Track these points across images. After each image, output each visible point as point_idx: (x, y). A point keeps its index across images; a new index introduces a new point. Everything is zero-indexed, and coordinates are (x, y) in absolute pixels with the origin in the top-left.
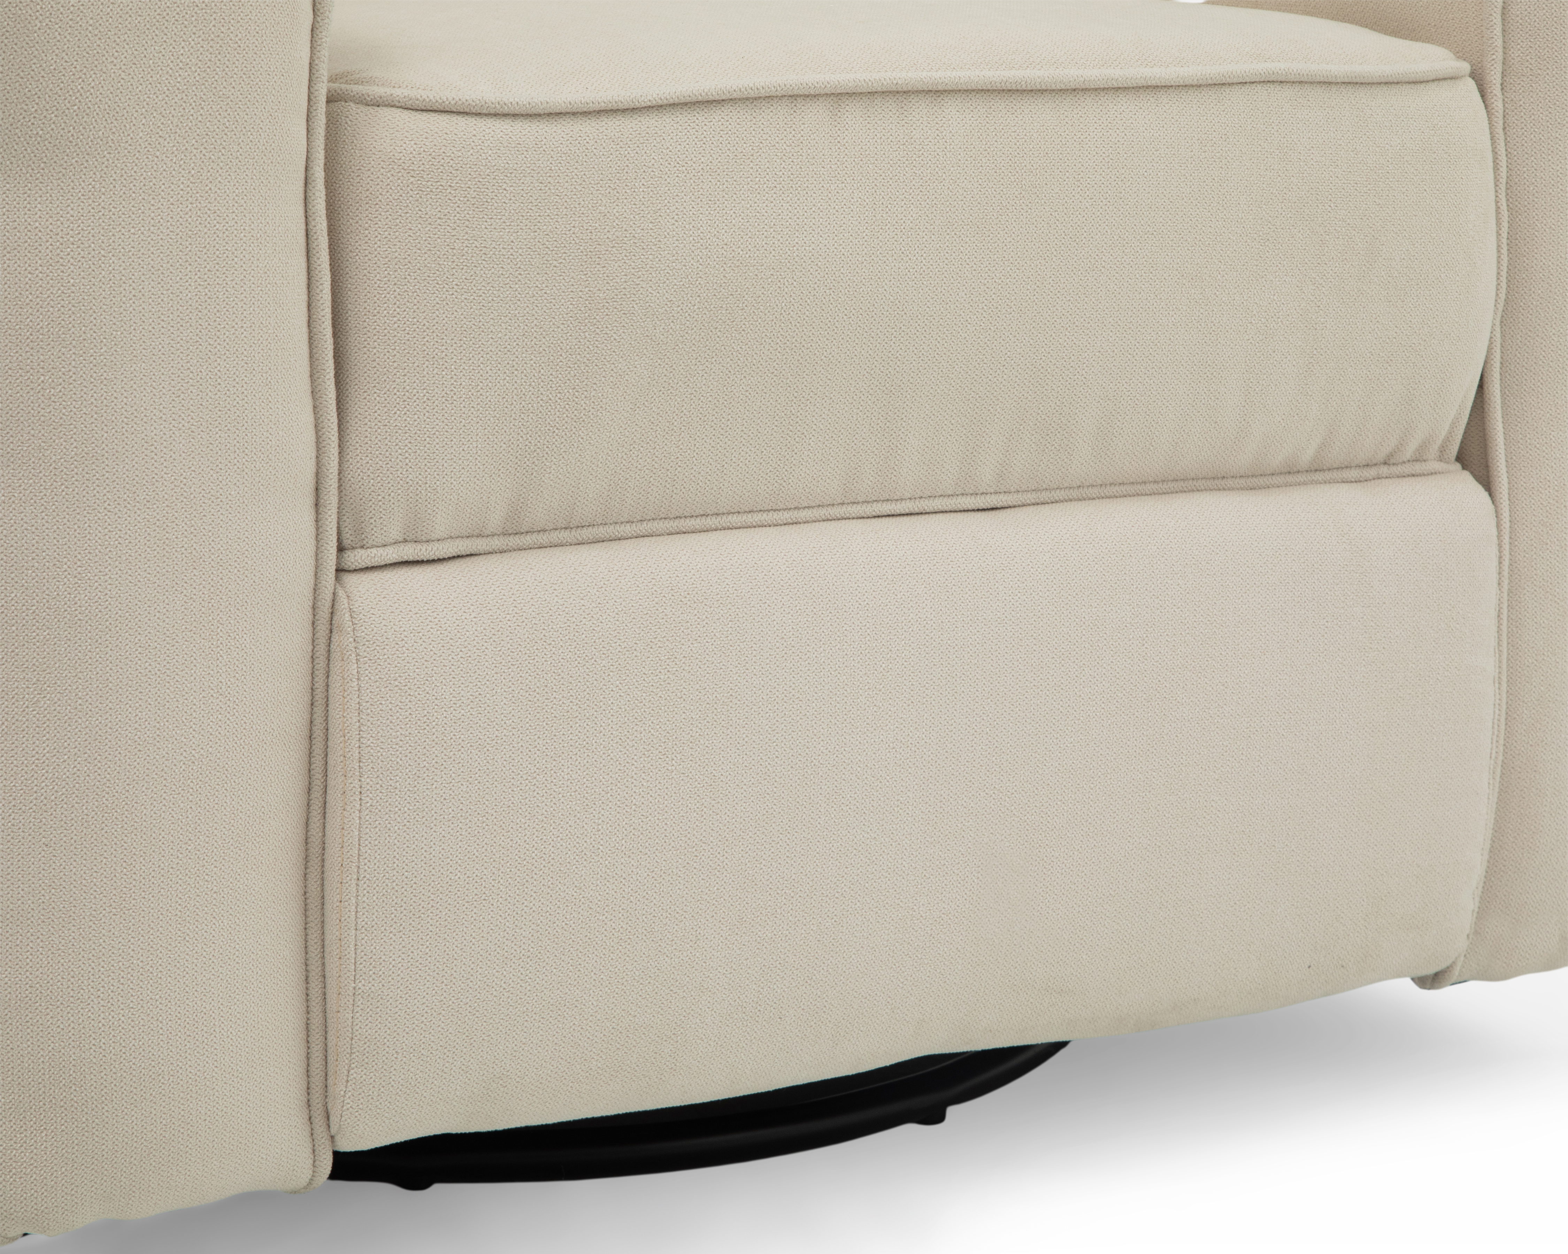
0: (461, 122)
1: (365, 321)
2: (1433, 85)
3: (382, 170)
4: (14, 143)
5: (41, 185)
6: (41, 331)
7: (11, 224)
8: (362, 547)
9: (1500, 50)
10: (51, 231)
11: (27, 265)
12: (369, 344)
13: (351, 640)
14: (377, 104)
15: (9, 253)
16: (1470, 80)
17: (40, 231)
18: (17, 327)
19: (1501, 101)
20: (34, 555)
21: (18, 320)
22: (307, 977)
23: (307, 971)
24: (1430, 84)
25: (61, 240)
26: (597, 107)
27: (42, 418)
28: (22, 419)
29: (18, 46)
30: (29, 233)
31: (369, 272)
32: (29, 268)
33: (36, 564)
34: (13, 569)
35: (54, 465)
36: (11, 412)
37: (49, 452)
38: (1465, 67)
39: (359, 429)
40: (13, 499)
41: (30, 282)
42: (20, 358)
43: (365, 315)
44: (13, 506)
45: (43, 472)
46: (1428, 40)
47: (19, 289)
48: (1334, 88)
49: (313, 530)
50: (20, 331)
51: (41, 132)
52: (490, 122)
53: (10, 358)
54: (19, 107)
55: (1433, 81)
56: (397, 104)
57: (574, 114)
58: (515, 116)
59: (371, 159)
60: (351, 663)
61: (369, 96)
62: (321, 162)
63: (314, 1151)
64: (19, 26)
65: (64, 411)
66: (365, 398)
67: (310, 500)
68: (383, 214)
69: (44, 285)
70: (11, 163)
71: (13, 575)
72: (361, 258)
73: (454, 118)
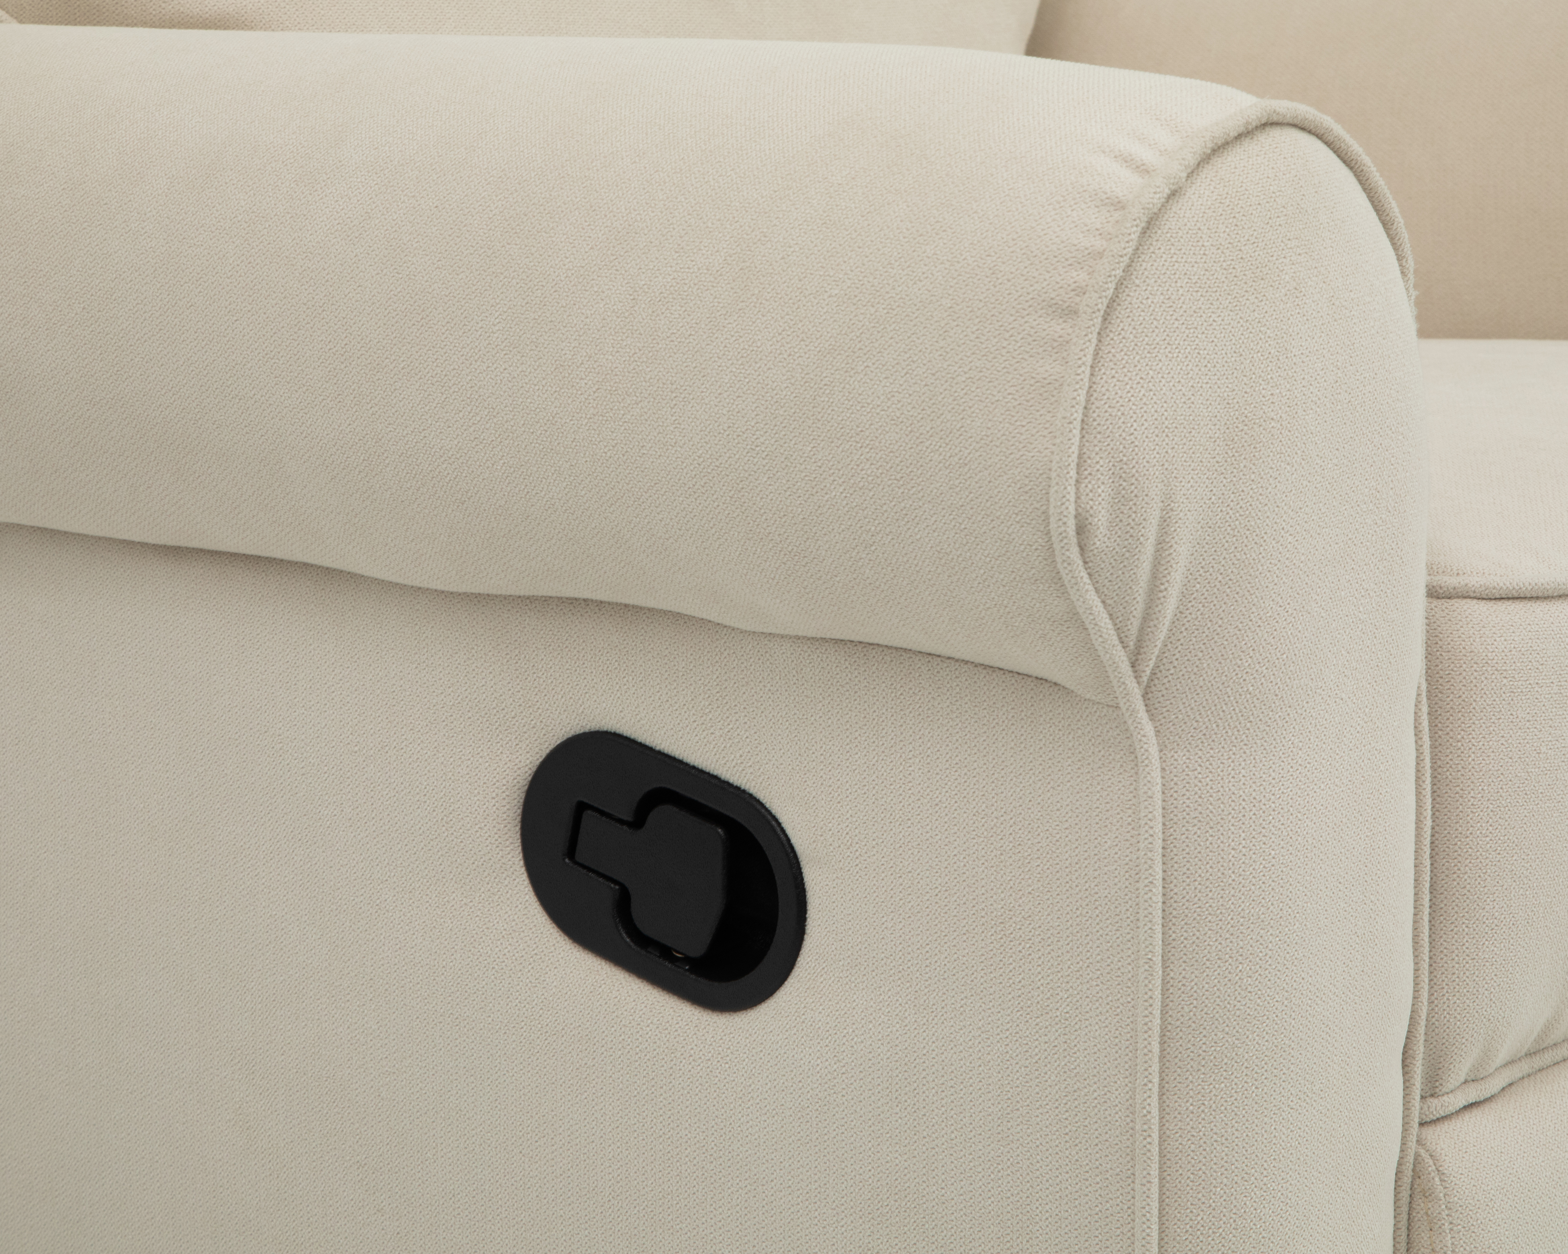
0: (1539, 610)
1: (1456, 844)
3: (1475, 674)
4: (1223, 703)
5: (1245, 747)
6: (1242, 914)
7: (1214, 795)
8: (1433, 1096)
10: (1255, 798)
11: (1230, 840)
12: (1459, 869)
13: (1443, 1207)
14: (1453, 596)
15: (1211, 828)
17: (1244, 800)
18: (1219, 911)
20: (1223, 1169)
21: (1220, 903)
25: (1263, 807)
27: (1238, 1013)
28: (1217, 1015)
29: (1240, 595)
30: (1233, 804)
31: (1462, 790)
32: (1233, 844)
33: (1225, 1180)
34: (1200, 1188)
35: (1246, 1064)
36: (1206, 1009)
37: (1242, 1050)
39: (1446, 965)
40: (1203, 1107)
41: (1233, 859)
42: (1219, 947)
43: (1456, 837)
44: (1203, 1116)
45: (1235, 1074)
47: (1222, 869)
50: (1220, 916)
51: (1251, 689)
53: (1208, 947)
54: (1234, 662)
56: (1472, 595)
59: (1462, 662)
60: (1444, 1234)
61: (1441, 588)
64: (1242, 572)
65: (1259, 1001)
66: (1452, 930)
68: (1477, 722)
69: (1247, 861)
70: (1217, 726)
71: (1200, 1196)
72: (1453, 774)
73: (1529, 604)
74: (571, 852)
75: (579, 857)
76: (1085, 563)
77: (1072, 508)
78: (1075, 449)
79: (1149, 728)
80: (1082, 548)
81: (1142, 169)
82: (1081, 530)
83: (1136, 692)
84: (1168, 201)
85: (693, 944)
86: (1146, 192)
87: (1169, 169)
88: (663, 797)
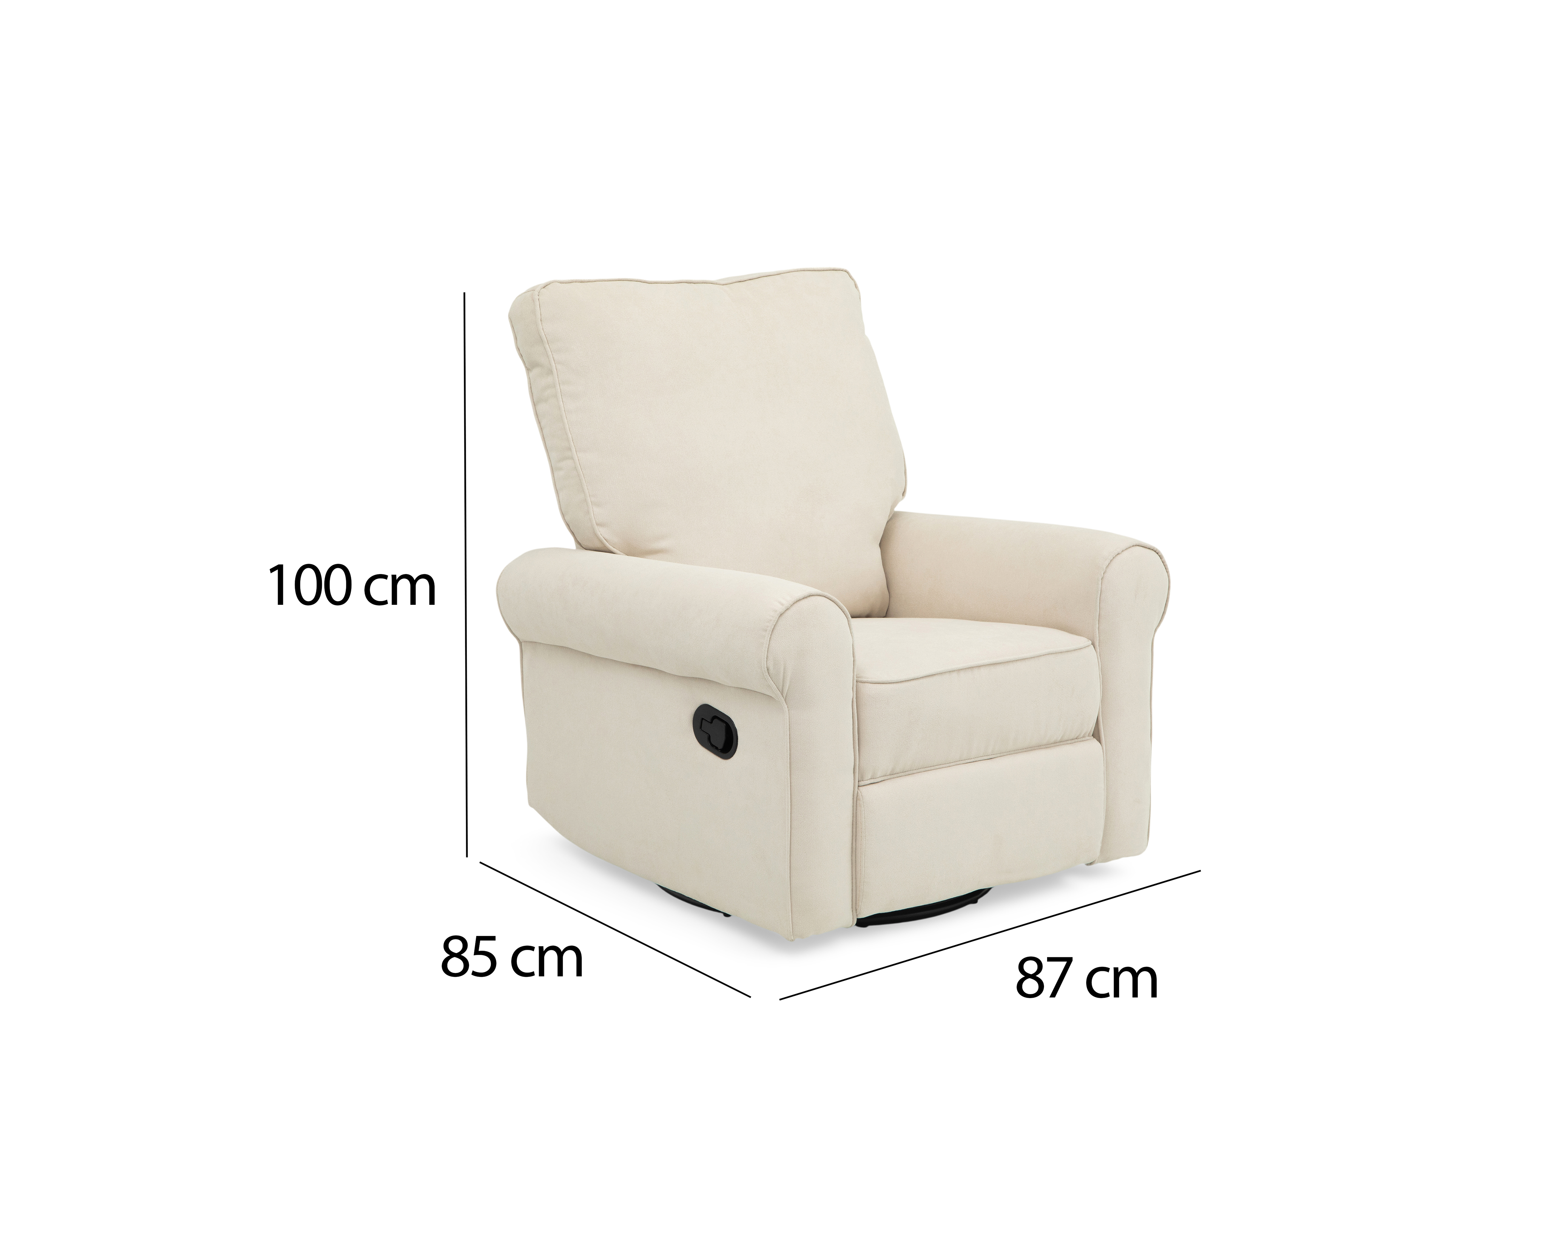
2: (1084, 647)
3: (867, 697)
8: (863, 781)
9: (1098, 637)
13: (861, 801)
14: (866, 683)
16: (1092, 645)
19: (1099, 649)
46: (1082, 636)
49: (853, 778)
52: (889, 685)
59: (865, 695)
62: (855, 697)
63: (853, 919)
67: (853, 771)
74: (701, 728)
77: (766, 666)
78: (766, 655)
80: (769, 674)
81: (782, 605)
83: (783, 700)
84: (786, 610)
85: (720, 746)
86: (781, 609)
87: (787, 604)
88: (715, 717)
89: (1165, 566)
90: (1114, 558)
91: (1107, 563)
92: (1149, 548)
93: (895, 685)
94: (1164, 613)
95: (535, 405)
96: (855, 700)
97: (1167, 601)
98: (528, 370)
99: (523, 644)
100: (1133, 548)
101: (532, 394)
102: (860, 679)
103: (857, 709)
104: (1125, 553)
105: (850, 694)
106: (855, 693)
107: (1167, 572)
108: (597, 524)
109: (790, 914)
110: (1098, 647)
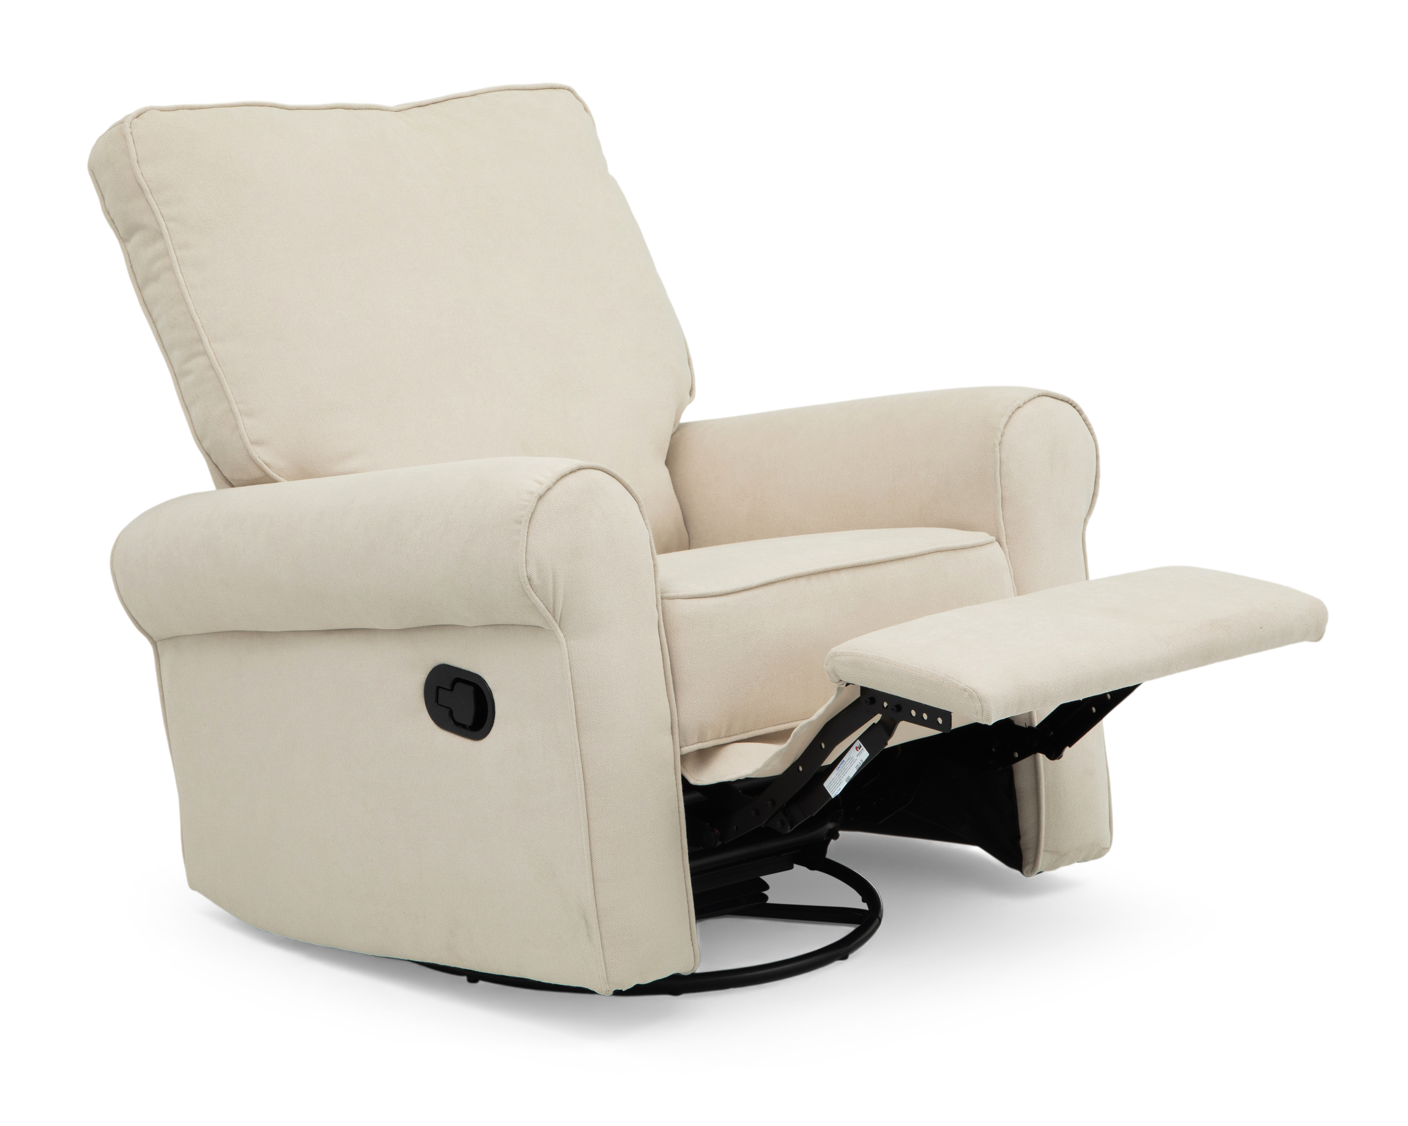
0: (702, 600)
1: (681, 670)
2: (987, 546)
8: (686, 746)
9: (1004, 531)
12: (683, 677)
14: (673, 598)
16: (997, 542)
19: (1007, 549)
22: (687, 895)
23: (687, 893)
24: (985, 546)
26: (740, 589)
31: (681, 654)
38: (994, 538)
39: (683, 705)
43: (681, 668)
46: (978, 531)
48: (957, 551)
49: (672, 742)
52: (709, 599)
55: (986, 544)
56: (678, 597)
57: (733, 593)
58: (716, 596)
59: (675, 616)
62: (662, 620)
63: (694, 956)
67: (670, 732)
68: (682, 634)
73: (699, 599)
74: (437, 701)
75: (440, 702)
76: (533, 589)
77: (525, 574)
78: (524, 558)
79: (562, 635)
80: (531, 585)
81: (541, 483)
82: (529, 580)
83: (556, 625)
84: (547, 491)
85: (469, 721)
86: (540, 489)
87: (548, 483)
88: (457, 680)
89: (1088, 425)
90: (1013, 413)
91: (1004, 420)
92: (1061, 400)
93: (718, 599)
94: (1095, 495)
95: (140, 289)
96: (662, 623)
97: (1097, 477)
98: (124, 239)
99: (158, 644)
100: (1039, 398)
101: (135, 275)
102: (666, 595)
103: (667, 638)
104: (1029, 406)
105: (655, 615)
106: (661, 613)
107: (1092, 434)
108: (252, 443)
109: (601, 950)
110: (1005, 545)
